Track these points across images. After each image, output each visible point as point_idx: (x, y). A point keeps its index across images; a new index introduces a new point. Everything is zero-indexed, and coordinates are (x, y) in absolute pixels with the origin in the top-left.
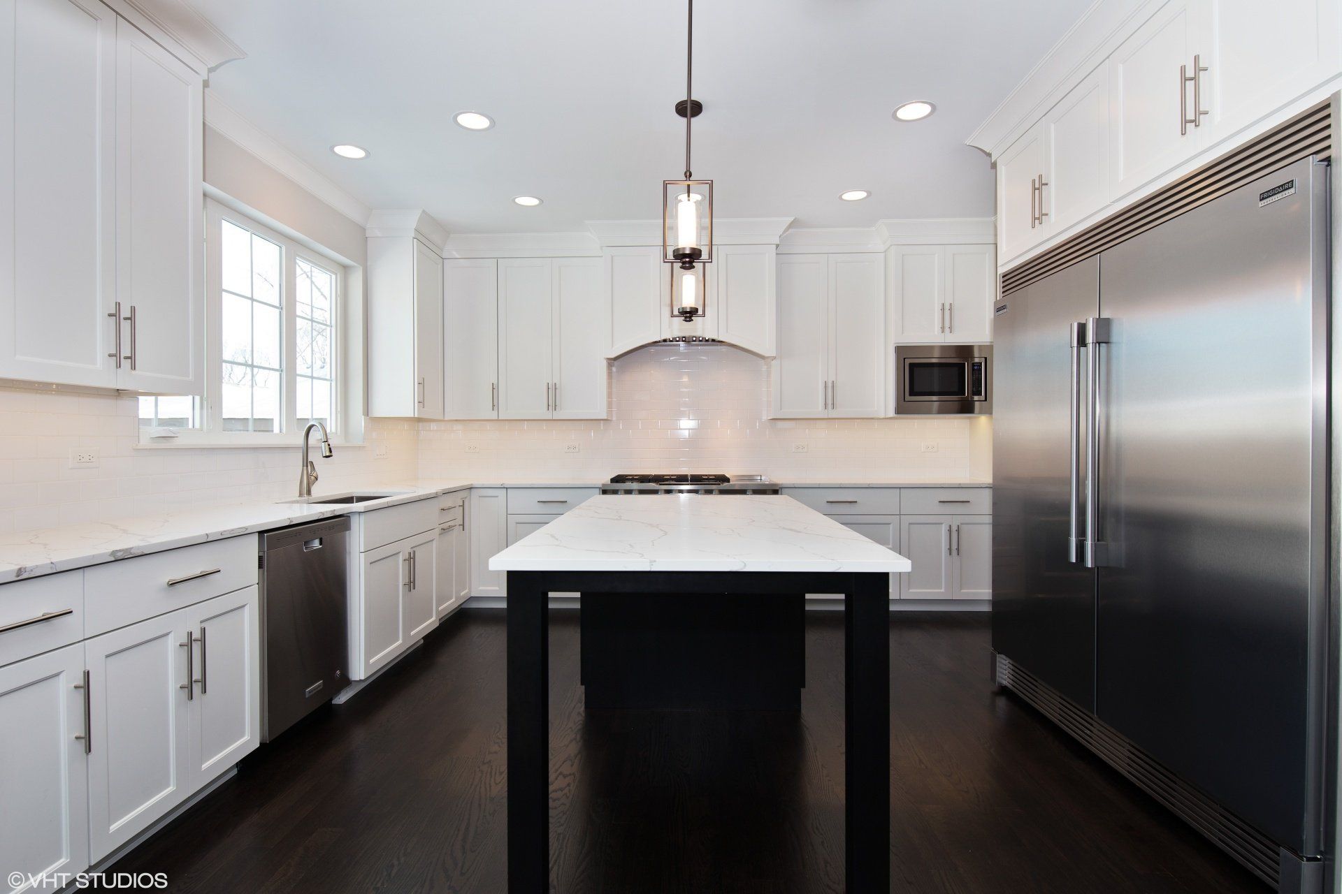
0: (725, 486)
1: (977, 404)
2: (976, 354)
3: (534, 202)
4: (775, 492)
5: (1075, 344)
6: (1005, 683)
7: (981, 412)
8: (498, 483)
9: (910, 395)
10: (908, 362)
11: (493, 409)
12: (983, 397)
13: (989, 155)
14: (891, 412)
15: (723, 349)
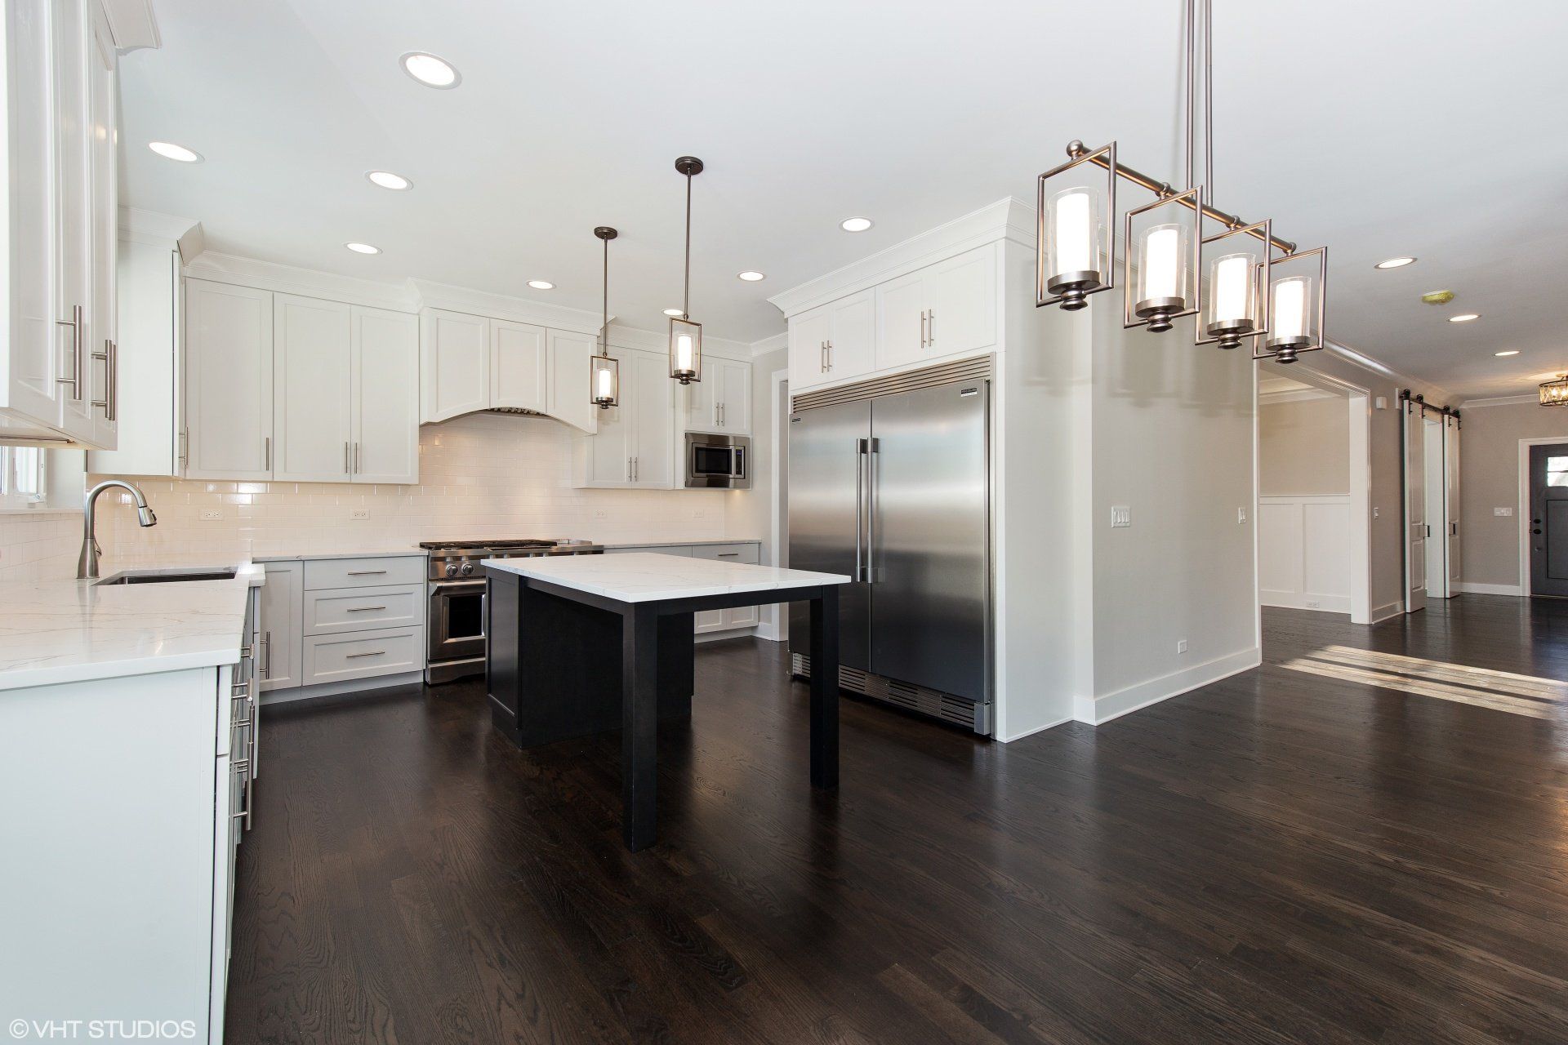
0: (554, 549)
1: (732, 481)
2: (731, 442)
3: (371, 250)
4: (601, 552)
5: (859, 451)
6: (797, 672)
7: (736, 487)
8: (293, 554)
9: (696, 472)
10: (695, 445)
11: (267, 469)
12: (742, 476)
13: (783, 313)
14: (681, 484)
15: (545, 420)
